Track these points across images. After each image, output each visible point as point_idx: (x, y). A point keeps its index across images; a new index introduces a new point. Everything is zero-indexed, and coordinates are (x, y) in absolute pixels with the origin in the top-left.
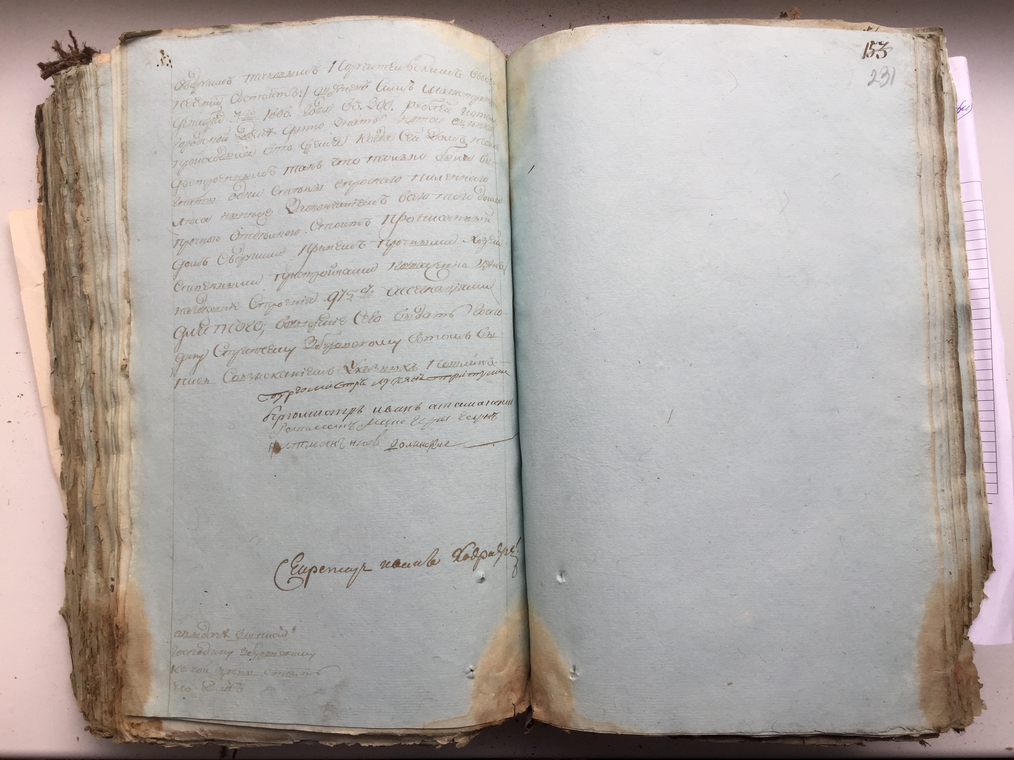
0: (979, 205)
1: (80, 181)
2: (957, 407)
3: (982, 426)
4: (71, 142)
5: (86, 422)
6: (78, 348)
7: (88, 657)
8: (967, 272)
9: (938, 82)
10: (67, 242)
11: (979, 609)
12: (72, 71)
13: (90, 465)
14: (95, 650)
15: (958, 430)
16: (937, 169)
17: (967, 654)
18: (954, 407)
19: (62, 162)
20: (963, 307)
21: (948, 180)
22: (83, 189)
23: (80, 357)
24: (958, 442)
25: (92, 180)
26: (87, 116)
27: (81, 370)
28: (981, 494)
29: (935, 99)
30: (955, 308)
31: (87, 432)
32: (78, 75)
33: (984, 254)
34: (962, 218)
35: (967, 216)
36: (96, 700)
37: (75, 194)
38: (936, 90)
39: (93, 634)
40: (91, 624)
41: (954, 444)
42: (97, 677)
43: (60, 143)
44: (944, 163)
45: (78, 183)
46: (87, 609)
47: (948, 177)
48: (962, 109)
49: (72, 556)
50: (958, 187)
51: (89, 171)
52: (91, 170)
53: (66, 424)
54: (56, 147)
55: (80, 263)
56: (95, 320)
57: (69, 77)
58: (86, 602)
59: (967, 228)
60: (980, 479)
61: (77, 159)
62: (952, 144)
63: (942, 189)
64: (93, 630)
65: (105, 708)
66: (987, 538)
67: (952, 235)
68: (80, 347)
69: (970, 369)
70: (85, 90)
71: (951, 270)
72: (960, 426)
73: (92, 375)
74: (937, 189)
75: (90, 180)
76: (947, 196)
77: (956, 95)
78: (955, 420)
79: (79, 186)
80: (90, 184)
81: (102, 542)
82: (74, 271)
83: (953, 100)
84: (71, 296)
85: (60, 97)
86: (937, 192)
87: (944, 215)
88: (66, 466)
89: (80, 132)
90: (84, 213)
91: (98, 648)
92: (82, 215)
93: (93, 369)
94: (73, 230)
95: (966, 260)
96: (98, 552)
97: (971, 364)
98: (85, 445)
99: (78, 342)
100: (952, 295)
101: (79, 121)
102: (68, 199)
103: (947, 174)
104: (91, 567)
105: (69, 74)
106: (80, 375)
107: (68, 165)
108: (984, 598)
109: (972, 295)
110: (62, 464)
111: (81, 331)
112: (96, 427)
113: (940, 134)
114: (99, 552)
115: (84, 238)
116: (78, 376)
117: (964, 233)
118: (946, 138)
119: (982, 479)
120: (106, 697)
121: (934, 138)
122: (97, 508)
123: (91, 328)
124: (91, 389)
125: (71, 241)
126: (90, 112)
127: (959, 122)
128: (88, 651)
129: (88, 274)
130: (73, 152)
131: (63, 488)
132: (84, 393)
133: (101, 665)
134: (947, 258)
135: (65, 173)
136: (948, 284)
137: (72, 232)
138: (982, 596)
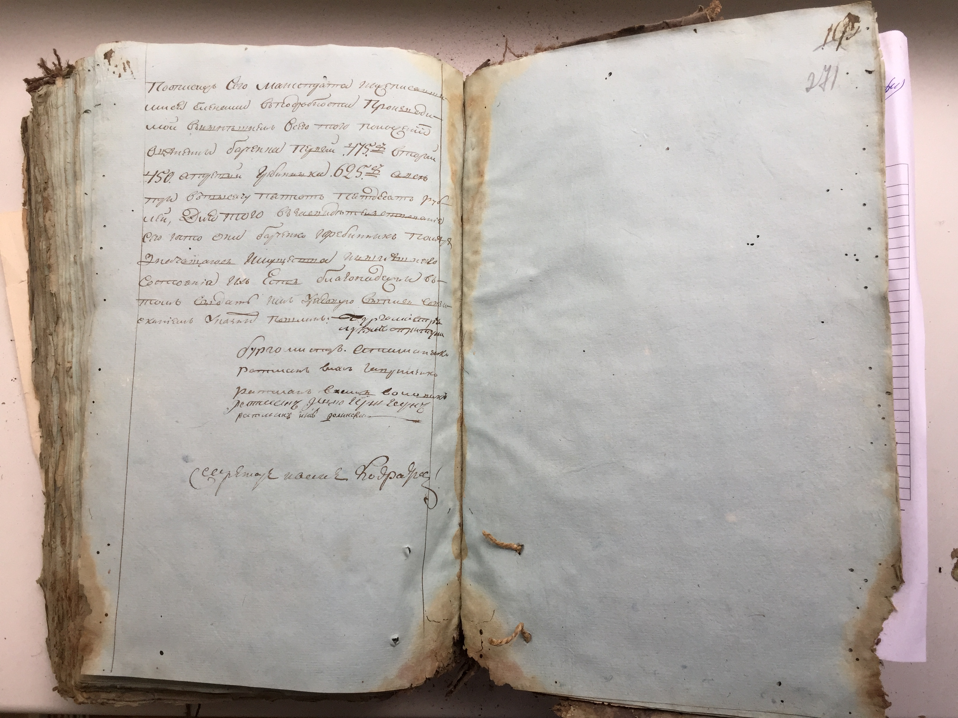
1: (48, 189)
5: (55, 408)
7: (57, 623)
10: (41, 244)
12: (43, 90)
13: (57, 446)
14: (61, 617)
22: (51, 197)
23: (51, 348)
25: (56, 189)
27: (52, 361)
31: (56, 417)
32: (46, 94)
36: (62, 663)
37: (45, 202)
39: (60, 603)
40: (59, 594)
42: (64, 642)
45: (46, 191)
46: (55, 579)
49: (48, 528)
51: (54, 181)
52: (55, 180)
53: (43, 408)
55: (47, 264)
56: (60, 316)
57: (40, 96)
58: (55, 573)
61: (46, 170)
64: (60, 599)
68: (51, 339)
70: (51, 107)
73: (58, 366)
75: (54, 189)
79: (48, 194)
80: (55, 192)
81: (65, 520)
82: (46, 271)
84: (45, 294)
88: (43, 447)
89: (48, 145)
90: (52, 219)
92: (50, 220)
93: (59, 361)
94: (45, 234)
96: (62, 528)
98: (55, 430)
99: (49, 335)
101: (47, 135)
102: (41, 205)
104: (58, 541)
105: (40, 93)
107: (41, 175)
108: (891, 611)
109: (891, 287)
110: (41, 446)
111: (52, 325)
112: (61, 413)
115: (51, 241)
116: (50, 366)
120: (69, 661)
122: (61, 488)
123: (57, 323)
124: (57, 379)
125: (44, 243)
128: (56, 618)
129: (55, 274)
130: (43, 162)
131: (41, 467)
132: (54, 383)
135: (39, 181)
138: (889, 610)
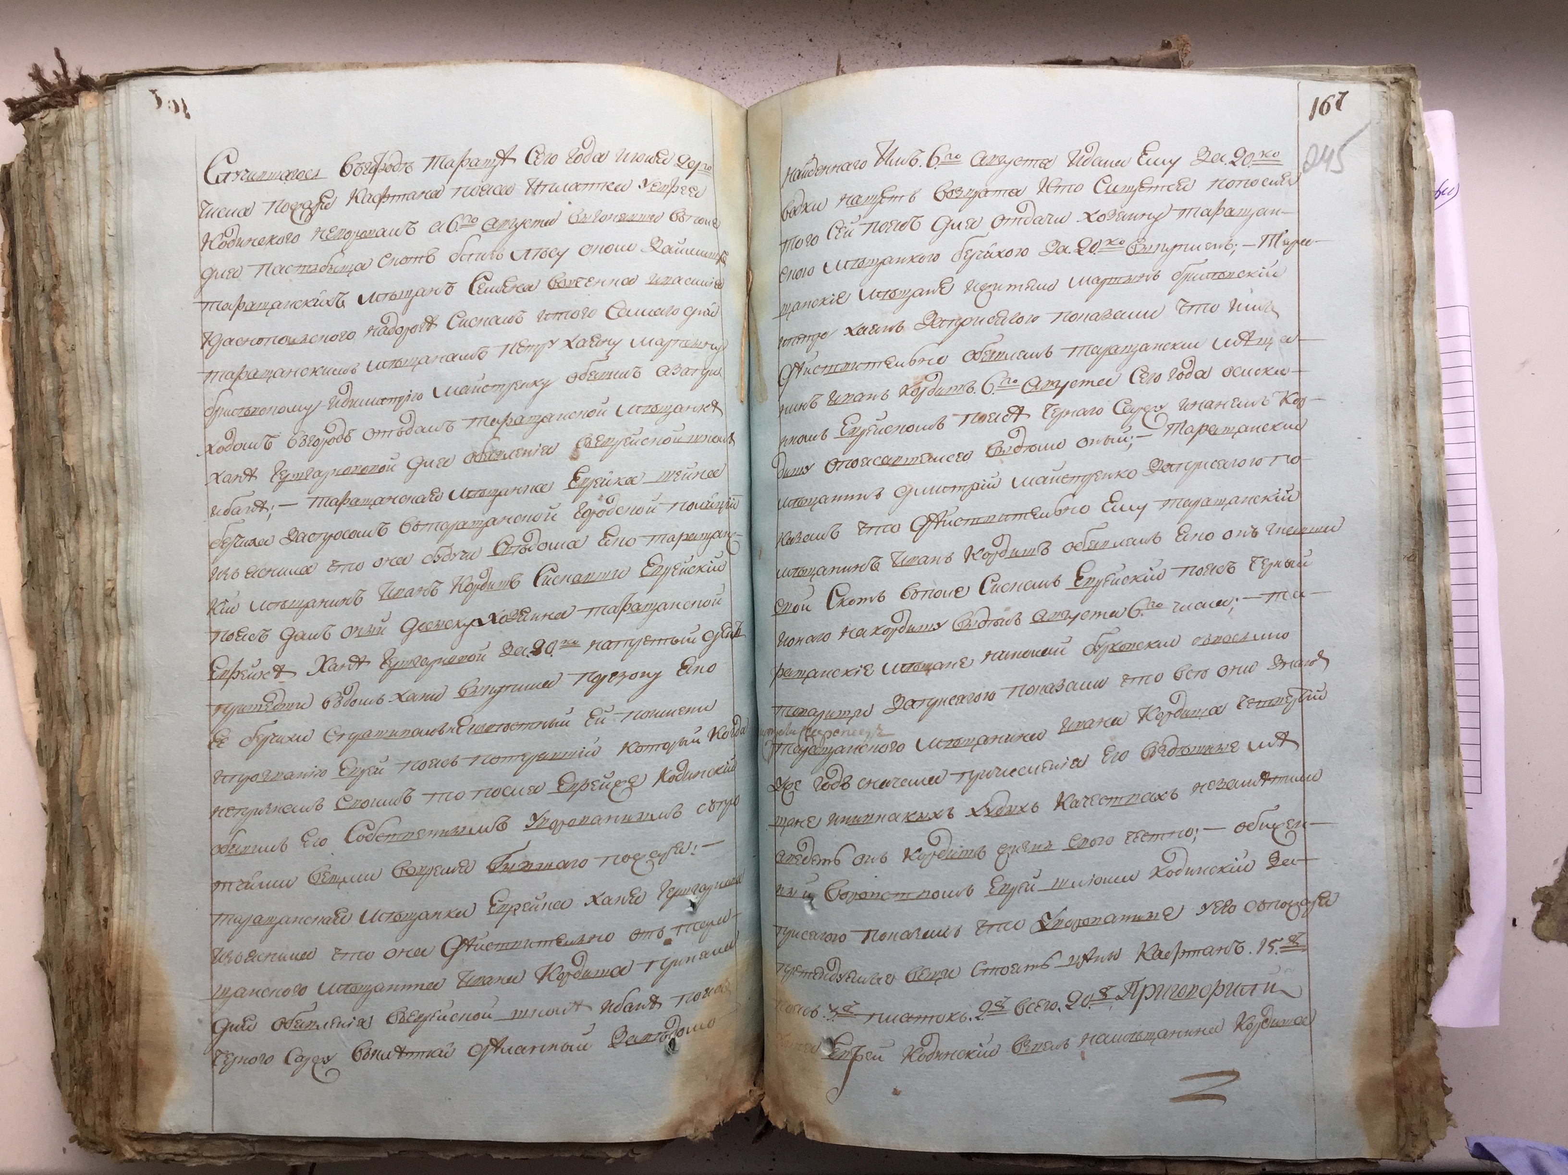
0: (1464, 343)
1: (61, 287)
2: (1418, 660)
3: (1460, 687)
4: (48, 227)
5: (71, 663)
6: (60, 547)
7: (75, 1029)
8: (1443, 448)
9: (1405, 154)
10: (43, 382)
11: (1445, 974)
12: (50, 117)
13: (77, 728)
14: (84, 1018)
15: (1418, 696)
16: (1399, 288)
17: (1426, 1043)
18: (1412, 662)
19: (35, 256)
20: (1434, 504)
21: (1417, 305)
22: (65, 301)
23: (62, 561)
24: (1416, 715)
25: (77, 287)
26: (71, 188)
27: (64, 582)
28: (1455, 794)
29: (1399, 179)
30: (1419, 506)
31: (73, 680)
32: (58, 122)
33: (1469, 419)
34: (1437, 364)
35: (1444, 361)
36: (87, 1094)
37: (52, 309)
38: (1403, 166)
39: (82, 993)
40: (79, 978)
41: (1410, 719)
42: (89, 1059)
43: (34, 227)
44: (1410, 281)
45: (56, 291)
46: (73, 955)
47: (1416, 301)
48: (1442, 193)
49: (55, 869)
50: (1433, 316)
51: (73, 273)
52: (78, 272)
53: (45, 663)
54: (28, 234)
55: (60, 416)
56: (84, 505)
57: (46, 125)
58: (71, 944)
59: (1444, 379)
60: (1453, 770)
61: (56, 253)
62: (1425, 249)
63: (1407, 321)
64: (82, 986)
65: (99, 1108)
66: (1461, 863)
67: (1420, 393)
68: (62, 546)
69: (1443, 600)
70: (70, 146)
71: (1416, 448)
72: (1422, 690)
73: (79, 590)
74: (1398, 320)
75: (75, 286)
76: (1415, 332)
77: (1434, 172)
78: (1414, 681)
79: (61, 295)
80: (75, 292)
81: (95, 851)
82: (54, 428)
83: (1429, 178)
84: (50, 467)
85: (32, 157)
86: (1397, 325)
87: (1408, 362)
88: (44, 731)
89: (61, 211)
90: (67, 338)
91: (89, 1015)
92: (63, 340)
93: (80, 582)
94: (53, 364)
95: (1442, 430)
96: (87, 867)
97: (1444, 592)
98: (70, 699)
99: (60, 538)
100: (1416, 486)
101: (59, 193)
102: (45, 315)
103: (1416, 296)
104: (79, 889)
105: (46, 121)
106: (62, 590)
107: (45, 263)
108: (1455, 955)
109: (1448, 485)
110: (39, 727)
111: (64, 521)
112: (84, 671)
113: (1406, 234)
114: (89, 866)
115: (67, 378)
116: (61, 591)
117: (1439, 388)
118: (1415, 240)
119: (1457, 771)
120: (101, 1092)
121: (1395, 242)
122: (86, 798)
123: (77, 517)
124: (78, 613)
125: (49, 380)
126: (75, 181)
127: (1437, 213)
128: (74, 1019)
129: (74, 434)
130: (50, 242)
131: (41, 764)
132: (70, 619)
133: (93, 1042)
134: (1410, 428)
135: (40, 274)
136: (1411, 469)
137: (50, 366)
138: (1451, 953)
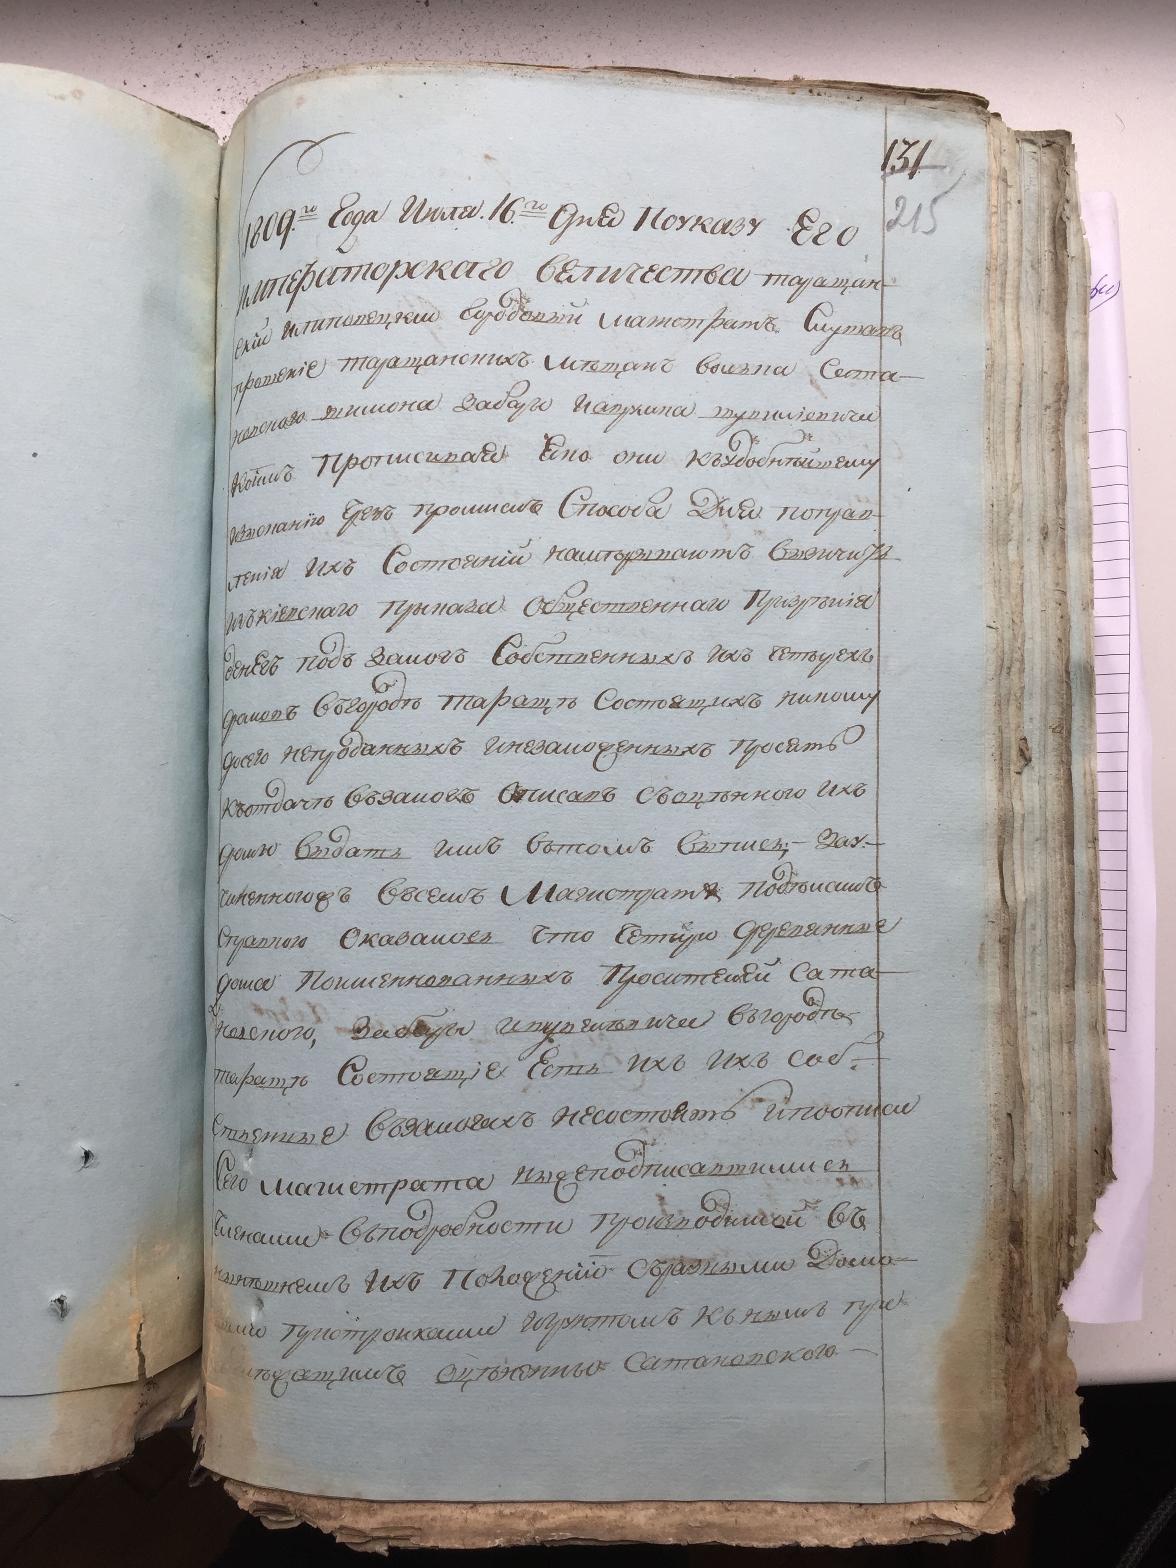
2: (1065, 855)
3: (1105, 899)
8: (1092, 601)
9: (1059, 233)
11: (1084, 1252)
15: (1064, 900)
16: (1049, 397)
17: (1060, 1338)
18: (1058, 857)
20: (1081, 667)
21: (1069, 422)
24: (1062, 922)
28: (1097, 1030)
29: (1050, 265)
30: (1067, 667)
33: (1123, 568)
34: (1089, 499)
35: (1097, 496)
38: (1055, 248)
41: (1056, 926)
44: (1062, 387)
47: (1068, 416)
48: (1100, 291)
50: (1086, 439)
59: (1096, 516)
60: (1097, 1000)
62: (1078, 353)
63: (1058, 438)
67: (1070, 527)
69: (1090, 788)
71: (1064, 593)
72: (1068, 892)
74: (1047, 436)
76: (1066, 452)
77: (1090, 263)
78: (1059, 882)
83: (1085, 272)
86: (1047, 443)
87: (1058, 487)
95: (1092, 580)
97: (1091, 778)
103: (1068, 409)
108: (1093, 1230)
109: (1098, 646)
113: (1058, 331)
117: (1090, 527)
118: (1068, 341)
119: (1100, 1001)
127: (1092, 315)
134: (1059, 568)
136: (1058, 620)
138: (1091, 1226)
